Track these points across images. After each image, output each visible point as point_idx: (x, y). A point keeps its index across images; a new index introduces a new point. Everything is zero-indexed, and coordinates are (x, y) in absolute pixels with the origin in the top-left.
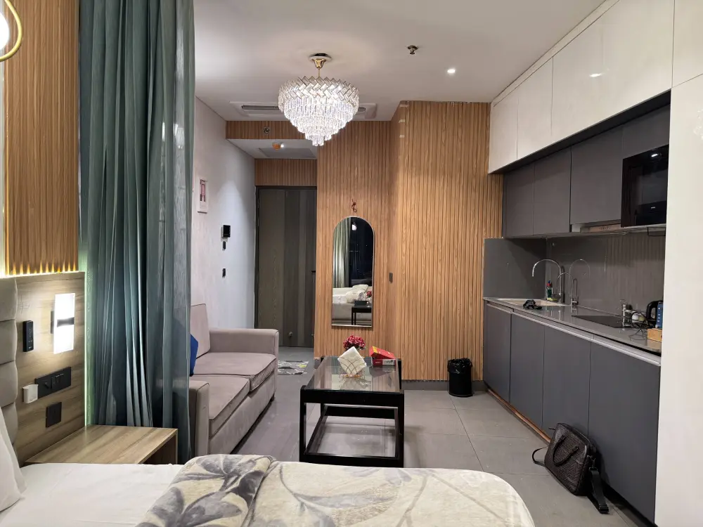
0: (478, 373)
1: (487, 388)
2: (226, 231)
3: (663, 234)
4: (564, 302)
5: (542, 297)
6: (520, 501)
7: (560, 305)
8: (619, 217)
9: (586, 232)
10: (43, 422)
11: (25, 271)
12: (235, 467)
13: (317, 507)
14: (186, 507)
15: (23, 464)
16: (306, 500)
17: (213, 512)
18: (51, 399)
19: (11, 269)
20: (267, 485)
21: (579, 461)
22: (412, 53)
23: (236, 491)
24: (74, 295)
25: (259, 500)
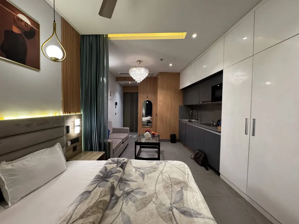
0: (177, 137)
1: (179, 141)
2: (116, 104)
3: (221, 104)
4: (198, 120)
5: (192, 119)
6: (188, 168)
7: (196, 121)
8: (211, 100)
9: (203, 104)
10: (72, 151)
11: (67, 114)
12: (119, 161)
13: (140, 170)
14: (108, 170)
15: (67, 161)
16: (137, 169)
17: (115, 172)
18: (74, 145)
19: (64, 113)
20: (127, 165)
21: (201, 158)
22: (161, 61)
23: (120, 167)
24: (79, 119)
25: (125, 169)
